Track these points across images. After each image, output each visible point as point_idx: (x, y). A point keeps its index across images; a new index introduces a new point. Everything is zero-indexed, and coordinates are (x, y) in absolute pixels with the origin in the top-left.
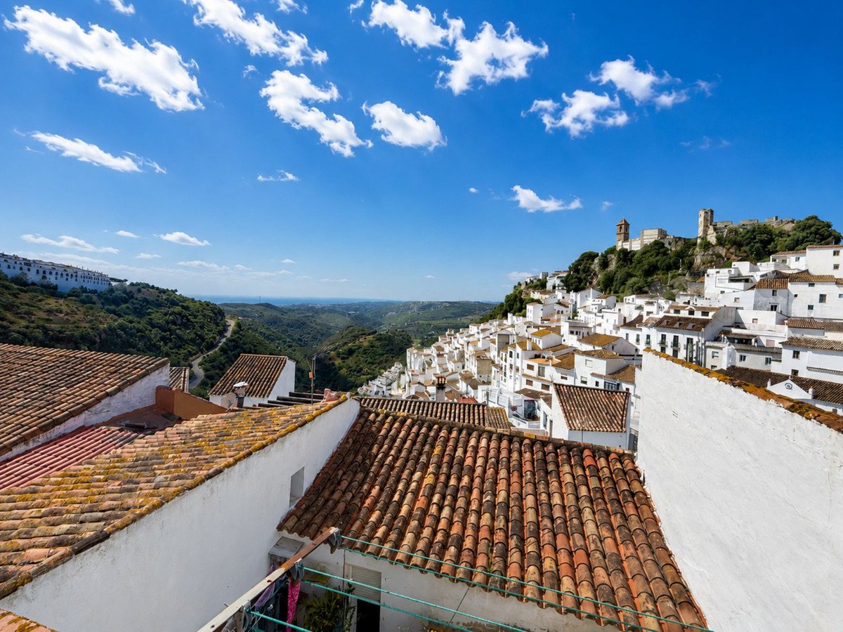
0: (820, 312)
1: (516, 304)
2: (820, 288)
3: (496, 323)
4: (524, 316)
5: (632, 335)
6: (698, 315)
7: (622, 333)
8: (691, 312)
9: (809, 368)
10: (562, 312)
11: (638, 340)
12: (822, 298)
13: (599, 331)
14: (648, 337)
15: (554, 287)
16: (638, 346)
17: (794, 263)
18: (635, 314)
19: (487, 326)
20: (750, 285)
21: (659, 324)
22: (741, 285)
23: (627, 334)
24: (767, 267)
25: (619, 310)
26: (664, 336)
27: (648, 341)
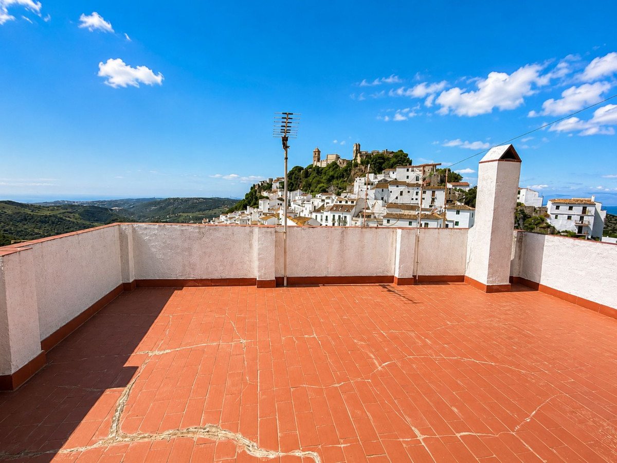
0: (400, 201)
1: (252, 199)
2: (401, 188)
3: (240, 212)
4: (258, 207)
5: (319, 215)
6: (349, 203)
7: (314, 215)
8: (347, 202)
10: (281, 204)
11: (322, 220)
12: (401, 193)
13: (302, 215)
14: (327, 217)
15: (277, 188)
16: (322, 223)
17: (393, 176)
18: (321, 204)
19: (232, 215)
20: (373, 186)
21: (331, 209)
22: (369, 187)
23: (316, 216)
24: (381, 177)
25: (313, 202)
26: (334, 216)
27: (327, 220)
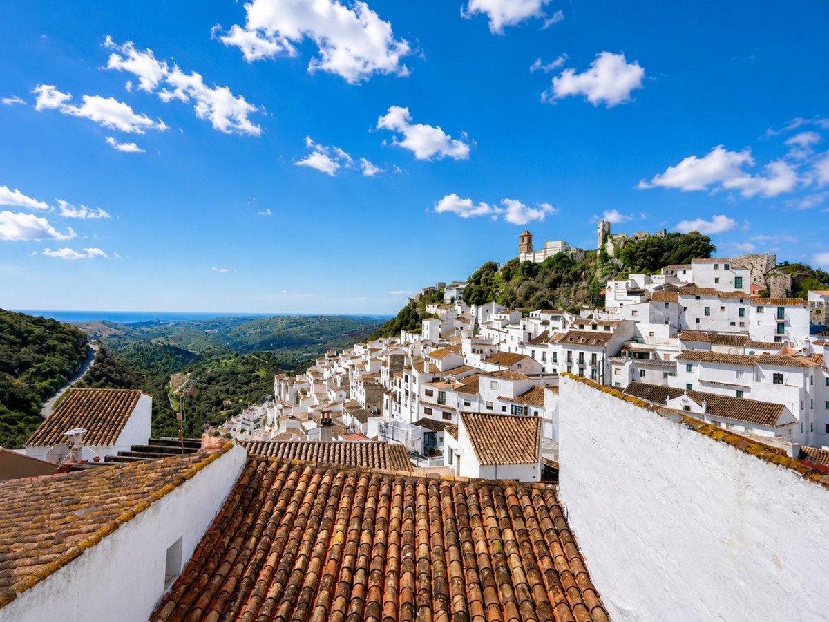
0: (707, 326)
1: (410, 320)
2: (706, 302)
3: (386, 341)
4: (420, 333)
5: (539, 351)
6: (600, 329)
7: (527, 351)
8: (594, 327)
9: (701, 382)
10: (462, 328)
11: (544, 359)
12: (707, 312)
13: (504, 349)
14: (555, 354)
15: (453, 300)
16: (545, 365)
17: (684, 276)
18: (541, 330)
19: (376, 345)
20: (645, 298)
21: (564, 340)
22: (637, 299)
23: (533, 352)
24: (659, 279)
25: (524, 326)
26: (569, 353)
27: (555, 361)
